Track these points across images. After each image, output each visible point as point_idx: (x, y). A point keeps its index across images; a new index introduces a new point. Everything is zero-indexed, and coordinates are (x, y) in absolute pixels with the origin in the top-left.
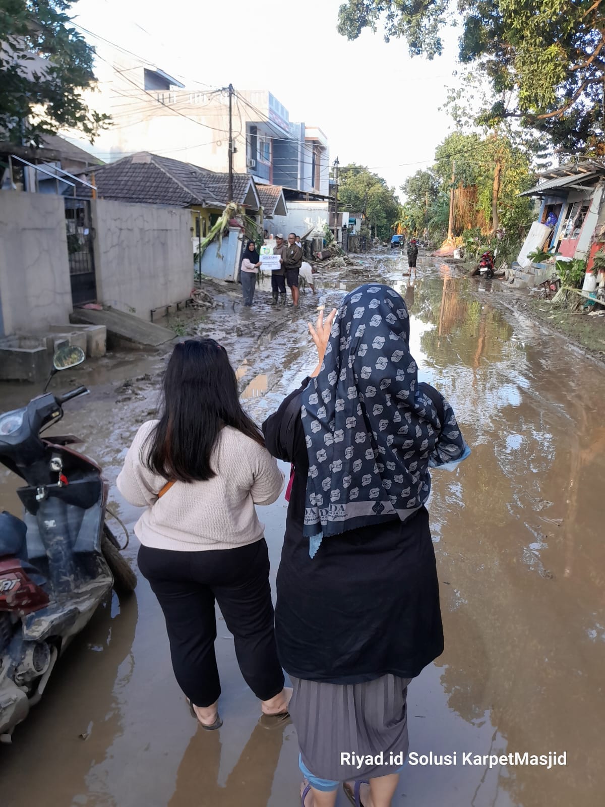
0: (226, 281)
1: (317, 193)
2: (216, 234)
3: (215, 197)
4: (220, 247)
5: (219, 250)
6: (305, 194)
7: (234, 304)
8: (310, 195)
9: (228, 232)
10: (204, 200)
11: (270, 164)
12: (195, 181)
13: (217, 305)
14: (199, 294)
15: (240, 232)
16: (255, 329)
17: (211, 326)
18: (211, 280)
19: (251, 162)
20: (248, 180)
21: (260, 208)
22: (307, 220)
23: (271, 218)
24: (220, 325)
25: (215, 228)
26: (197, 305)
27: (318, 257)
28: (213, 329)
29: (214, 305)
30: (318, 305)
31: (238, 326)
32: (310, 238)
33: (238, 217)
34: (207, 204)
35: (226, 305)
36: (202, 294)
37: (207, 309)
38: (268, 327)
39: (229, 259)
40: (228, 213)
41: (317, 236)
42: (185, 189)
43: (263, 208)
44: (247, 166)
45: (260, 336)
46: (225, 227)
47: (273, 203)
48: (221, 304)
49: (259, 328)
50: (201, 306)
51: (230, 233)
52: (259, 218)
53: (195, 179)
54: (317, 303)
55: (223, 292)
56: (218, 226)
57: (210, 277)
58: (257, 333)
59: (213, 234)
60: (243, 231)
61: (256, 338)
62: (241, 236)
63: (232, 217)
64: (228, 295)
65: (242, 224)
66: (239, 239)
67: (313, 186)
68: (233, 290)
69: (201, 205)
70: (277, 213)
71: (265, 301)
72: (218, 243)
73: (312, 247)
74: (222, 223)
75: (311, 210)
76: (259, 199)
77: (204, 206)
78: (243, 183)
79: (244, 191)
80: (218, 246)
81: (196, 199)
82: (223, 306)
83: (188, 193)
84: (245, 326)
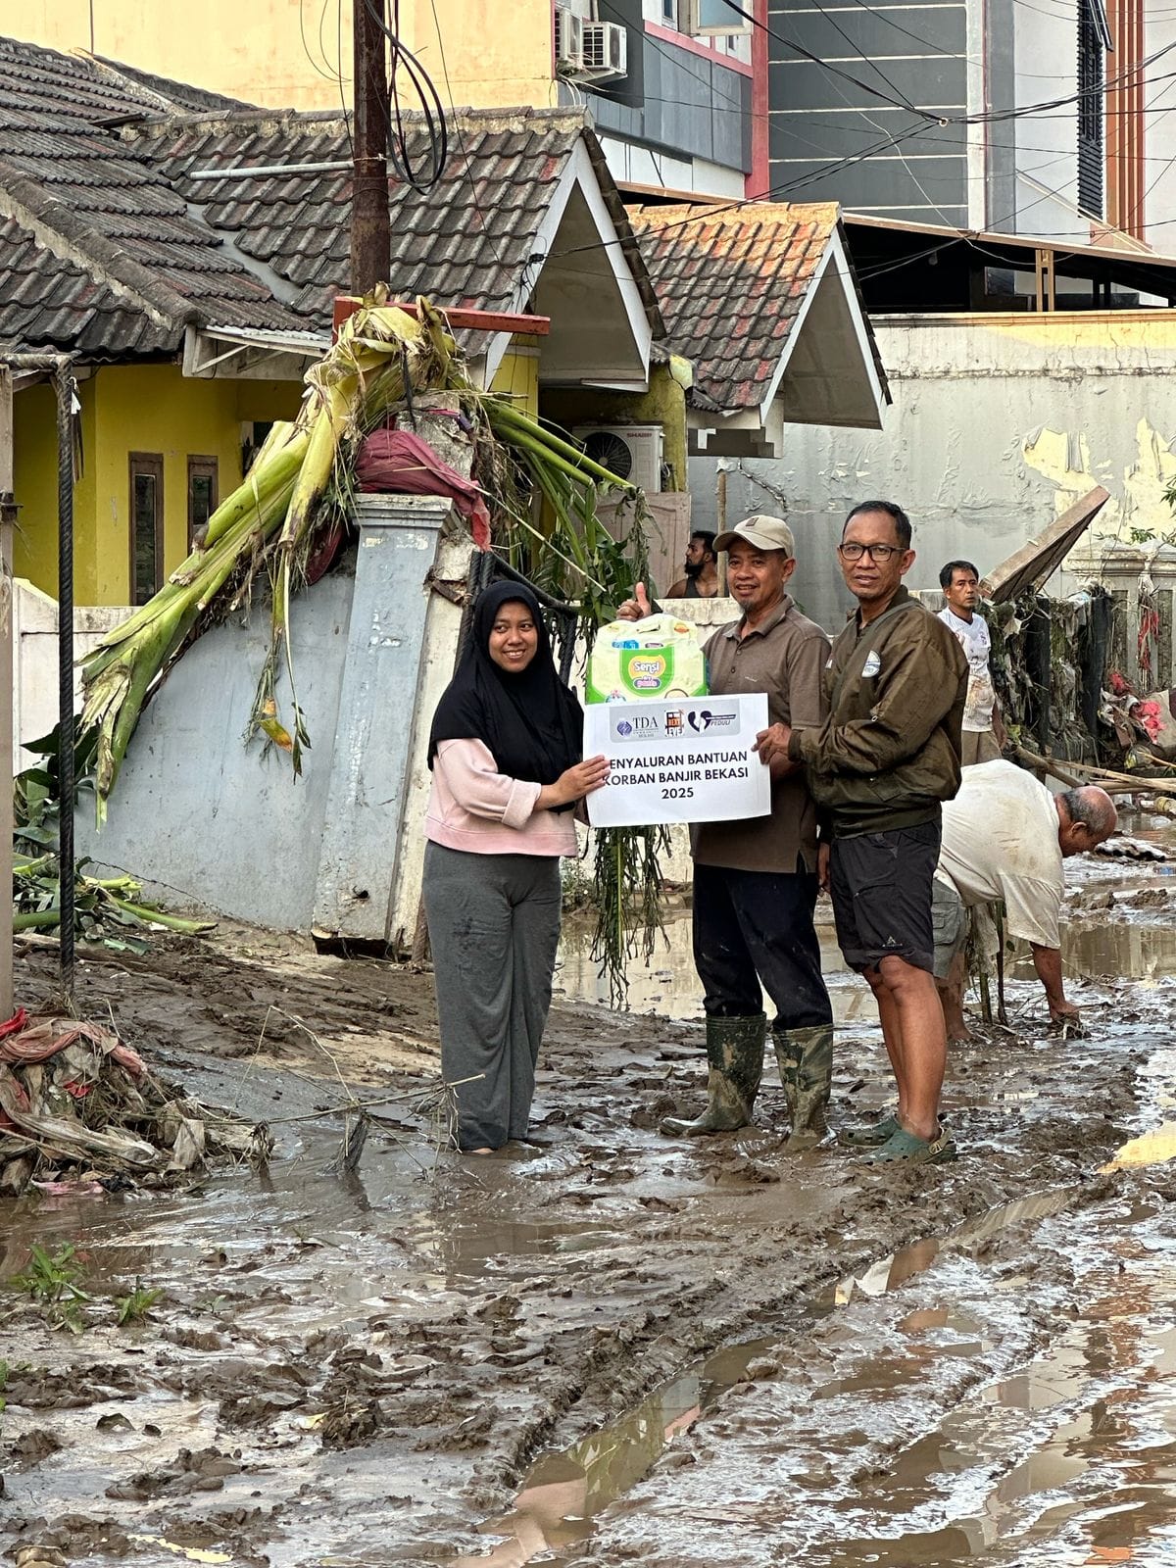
0: (324, 947)
1: (1120, 246)
2: (244, 560)
3: (286, 293)
4: (275, 665)
5: (267, 690)
6: (1023, 257)
7: (358, 1136)
8: (1070, 264)
9: (350, 539)
10: (195, 322)
11: (743, 54)
12: (130, 186)
13: (211, 1147)
14: (51, 1062)
15: (446, 536)
16: (508, 1365)
17: (105, 1348)
18: (185, 944)
19: (592, 43)
20: (553, 155)
21: (660, 368)
22: (1049, 456)
23: (752, 445)
24: (186, 1340)
25: (242, 511)
26: (30, 1158)
27: (1142, 737)
28: (115, 1375)
29: (185, 1148)
30: (1125, 1123)
31: (359, 1340)
32: (1067, 587)
33: (432, 415)
34: (216, 347)
35: (289, 1148)
36: (79, 1060)
37: (115, 1188)
38: (629, 1348)
39: (352, 759)
40: (350, 387)
41: (1128, 566)
42: (48, 240)
43: (682, 369)
44: (562, 72)
45: (541, 1433)
46: (316, 502)
47: (764, 330)
48: (241, 1137)
49: (549, 1355)
50: (64, 1164)
51: (368, 543)
52: (650, 447)
53: (134, 171)
54: (1112, 1108)
55: (279, 1040)
56: (266, 493)
57: (195, 912)
58: (521, 1406)
59: (224, 560)
60: (473, 523)
61: (497, 1456)
62: (457, 563)
63: (376, 417)
64: (323, 1063)
65: (461, 467)
66: (437, 586)
67: (1089, 201)
68: (372, 1017)
69: (168, 357)
70: (797, 403)
71: (650, 1099)
72: (260, 630)
73: (1088, 660)
74: (295, 466)
75: (1077, 375)
76: (648, 299)
77: (194, 363)
78: (515, 181)
79: (517, 237)
80: (259, 656)
81: (130, 314)
82: (262, 1162)
83: (70, 271)
84: (420, 1333)
